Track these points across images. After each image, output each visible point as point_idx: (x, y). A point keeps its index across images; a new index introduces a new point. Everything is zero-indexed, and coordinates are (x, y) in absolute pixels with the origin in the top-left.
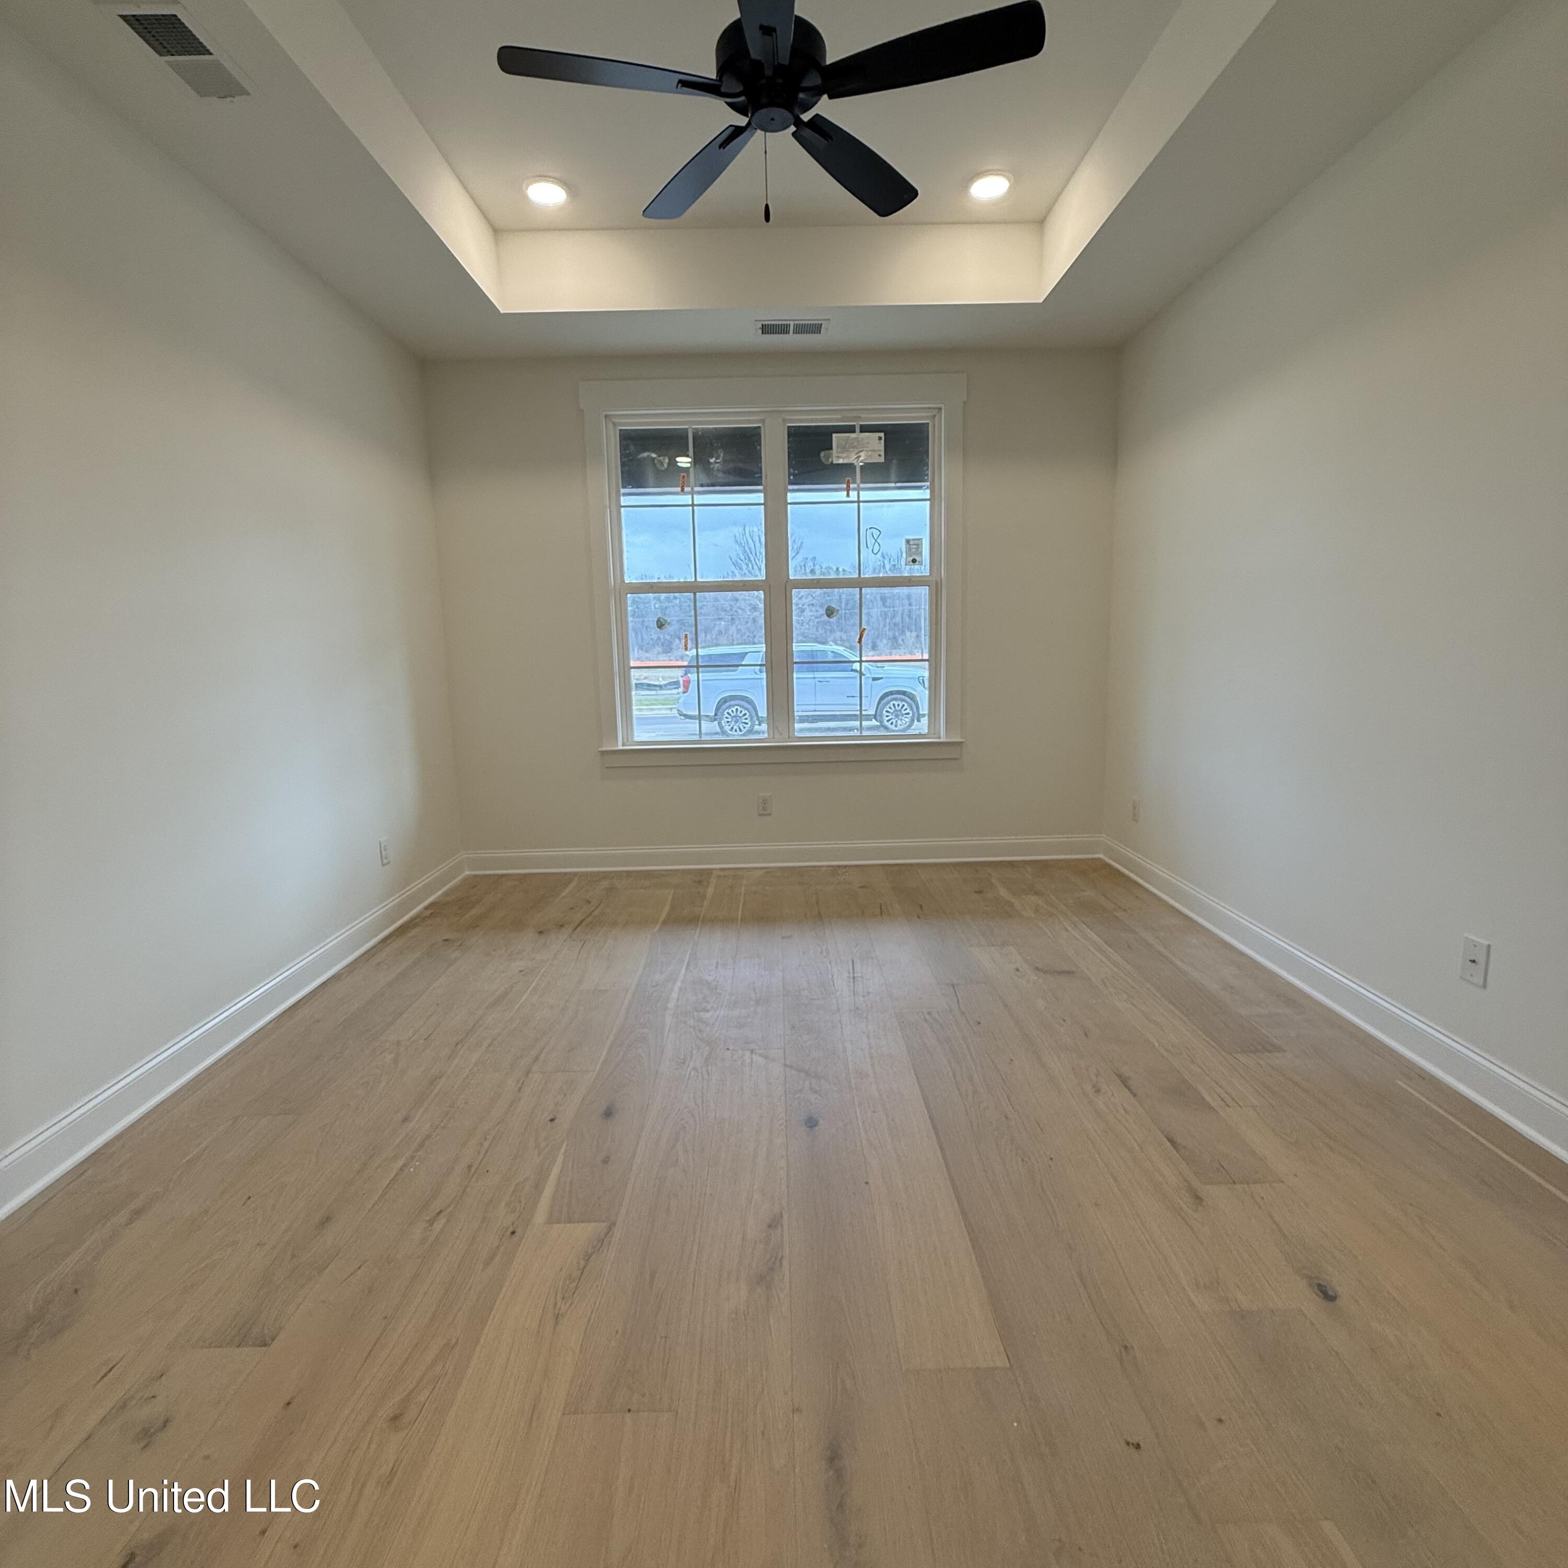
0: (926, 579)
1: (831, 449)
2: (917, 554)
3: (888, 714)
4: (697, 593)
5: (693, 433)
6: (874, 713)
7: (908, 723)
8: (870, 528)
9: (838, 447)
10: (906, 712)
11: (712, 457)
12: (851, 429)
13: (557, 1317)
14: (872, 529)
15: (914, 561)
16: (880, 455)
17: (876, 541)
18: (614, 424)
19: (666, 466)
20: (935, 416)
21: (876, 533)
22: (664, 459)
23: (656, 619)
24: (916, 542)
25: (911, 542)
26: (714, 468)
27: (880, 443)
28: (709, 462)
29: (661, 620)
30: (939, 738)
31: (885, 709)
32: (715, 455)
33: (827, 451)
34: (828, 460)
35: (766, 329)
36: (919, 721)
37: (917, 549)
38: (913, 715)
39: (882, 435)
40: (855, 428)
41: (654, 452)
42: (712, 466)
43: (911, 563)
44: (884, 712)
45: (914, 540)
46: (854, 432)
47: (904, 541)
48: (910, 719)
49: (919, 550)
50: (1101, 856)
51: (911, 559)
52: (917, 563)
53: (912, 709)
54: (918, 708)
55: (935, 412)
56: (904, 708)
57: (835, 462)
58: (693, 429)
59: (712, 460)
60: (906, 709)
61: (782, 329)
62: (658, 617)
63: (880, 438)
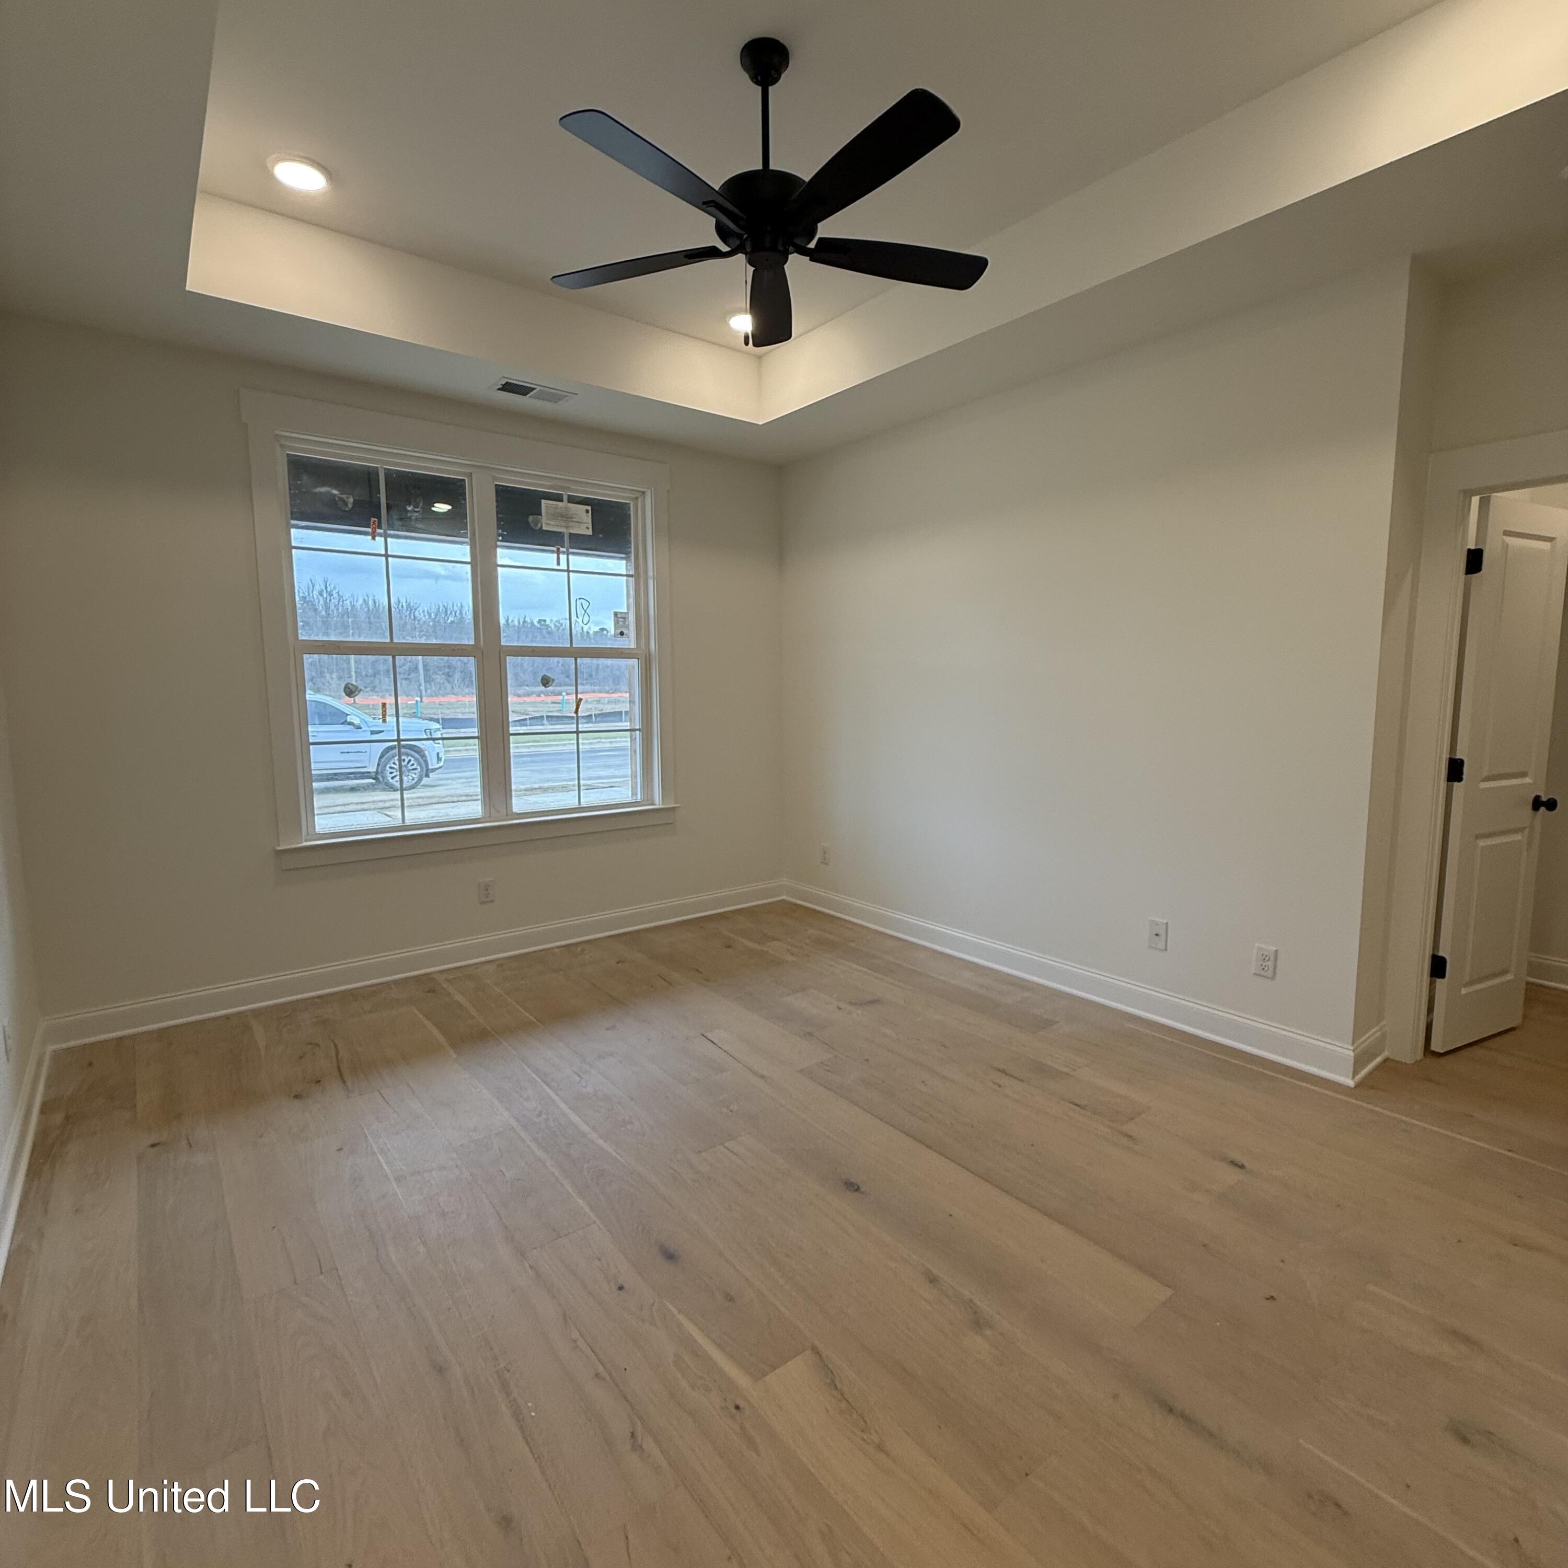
0: (634, 652)
1: (541, 514)
2: (625, 627)
3: (392, 770)
4: (397, 657)
5: (385, 474)
6: (375, 770)
7: (416, 780)
8: (580, 599)
9: (547, 513)
10: (413, 767)
11: (410, 506)
12: (559, 498)
13: (880, 1447)
14: (581, 600)
15: (622, 634)
16: (588, 528)
17: (585, 611)
18: (282, 446)
19: (350, 506)
20: (637, 498)
21: (585, 605)
22: (348, 498)
23: (343, 686)
24: (624, 616)
25: (619, 616)
26: (411, 516)
27: (588, 516)
28: (406, 509)
29: (351, 687)
30: (653, 804)
31: (389, 765)
32: (413, 503)
33: (535, 516)
34: (537, 525)
35: (508, 387)
36: (427, 776)
37: (624, 622)
38: (422, 771)
39: (589, 508)
40: (562, 497)
41: (336, 489)
42: (409, 515)
43: (619, 636)
44: (388, 768)
45: (621, 613)
46: (562, 501)
47: (613, 613)
48: (418, 774)
49: (627, 623)
50: (784, 897)
51: (619, 631)
52: (624, 636)
53: (420, 764)
54: (427, 765)
55: (638, 495)
56: (411, 763)
57: (544, 528)
58: (385, 469)
59: (409, 508)
60: (413, 765)
61: (522, 390)
62: (346, 682)
63: (587, 511)
